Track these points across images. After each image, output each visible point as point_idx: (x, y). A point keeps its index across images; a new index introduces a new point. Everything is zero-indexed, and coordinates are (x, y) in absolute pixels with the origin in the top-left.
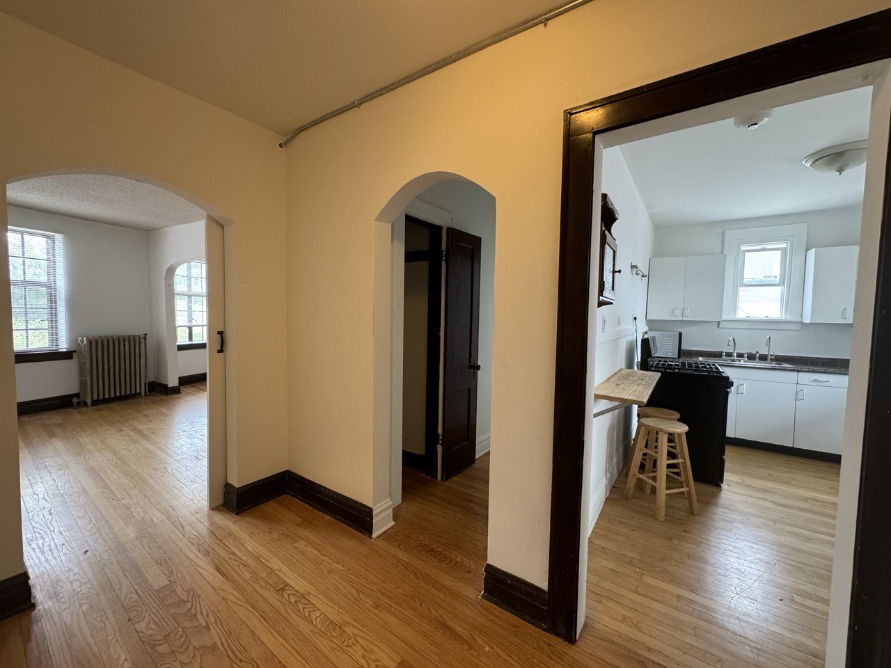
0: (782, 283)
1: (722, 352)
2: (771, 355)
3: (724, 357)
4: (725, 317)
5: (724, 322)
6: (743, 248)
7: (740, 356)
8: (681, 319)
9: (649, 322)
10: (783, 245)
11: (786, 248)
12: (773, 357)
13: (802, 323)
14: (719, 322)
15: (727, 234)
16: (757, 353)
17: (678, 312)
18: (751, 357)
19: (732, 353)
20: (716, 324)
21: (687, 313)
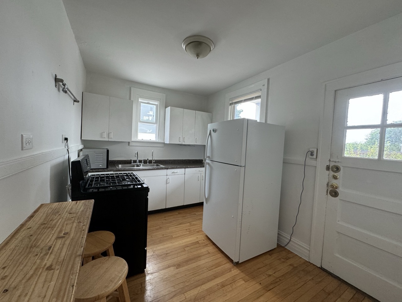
0: (156, 123)
1: (131, 160)
2: (154, 160)
3: (133, 163)
4: (133, 139)
5: (132, 143)
6: (140, 100)
7: (140, 161)
8: (107, 140)
9: (84, 142)
10: (157, 103)
11: (158, 105)
12: (154, 161)
13: (164, 143)
14: (129, 142)
15: (132, 89)
16: (148, 159)
17: (105, 135)
18: (145, 162)
19: (136, 160)
20: (128, 143)
21: (112, 135)
